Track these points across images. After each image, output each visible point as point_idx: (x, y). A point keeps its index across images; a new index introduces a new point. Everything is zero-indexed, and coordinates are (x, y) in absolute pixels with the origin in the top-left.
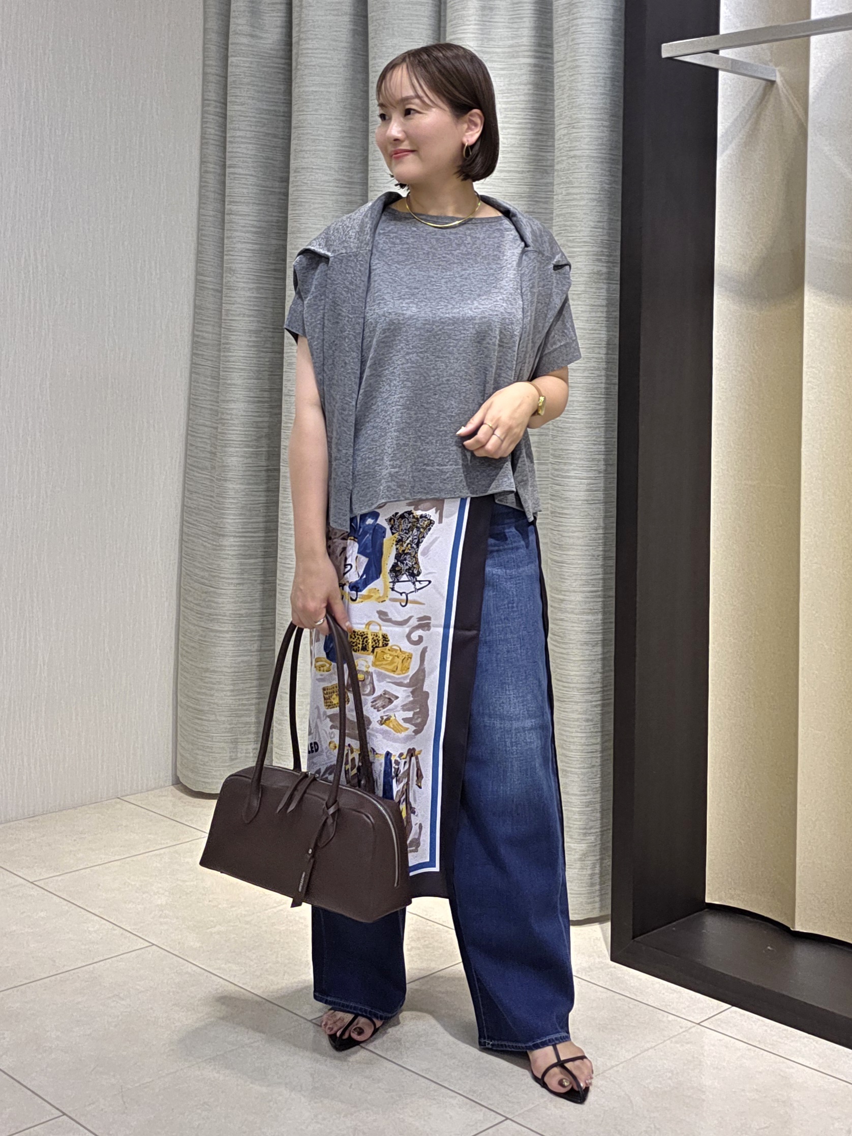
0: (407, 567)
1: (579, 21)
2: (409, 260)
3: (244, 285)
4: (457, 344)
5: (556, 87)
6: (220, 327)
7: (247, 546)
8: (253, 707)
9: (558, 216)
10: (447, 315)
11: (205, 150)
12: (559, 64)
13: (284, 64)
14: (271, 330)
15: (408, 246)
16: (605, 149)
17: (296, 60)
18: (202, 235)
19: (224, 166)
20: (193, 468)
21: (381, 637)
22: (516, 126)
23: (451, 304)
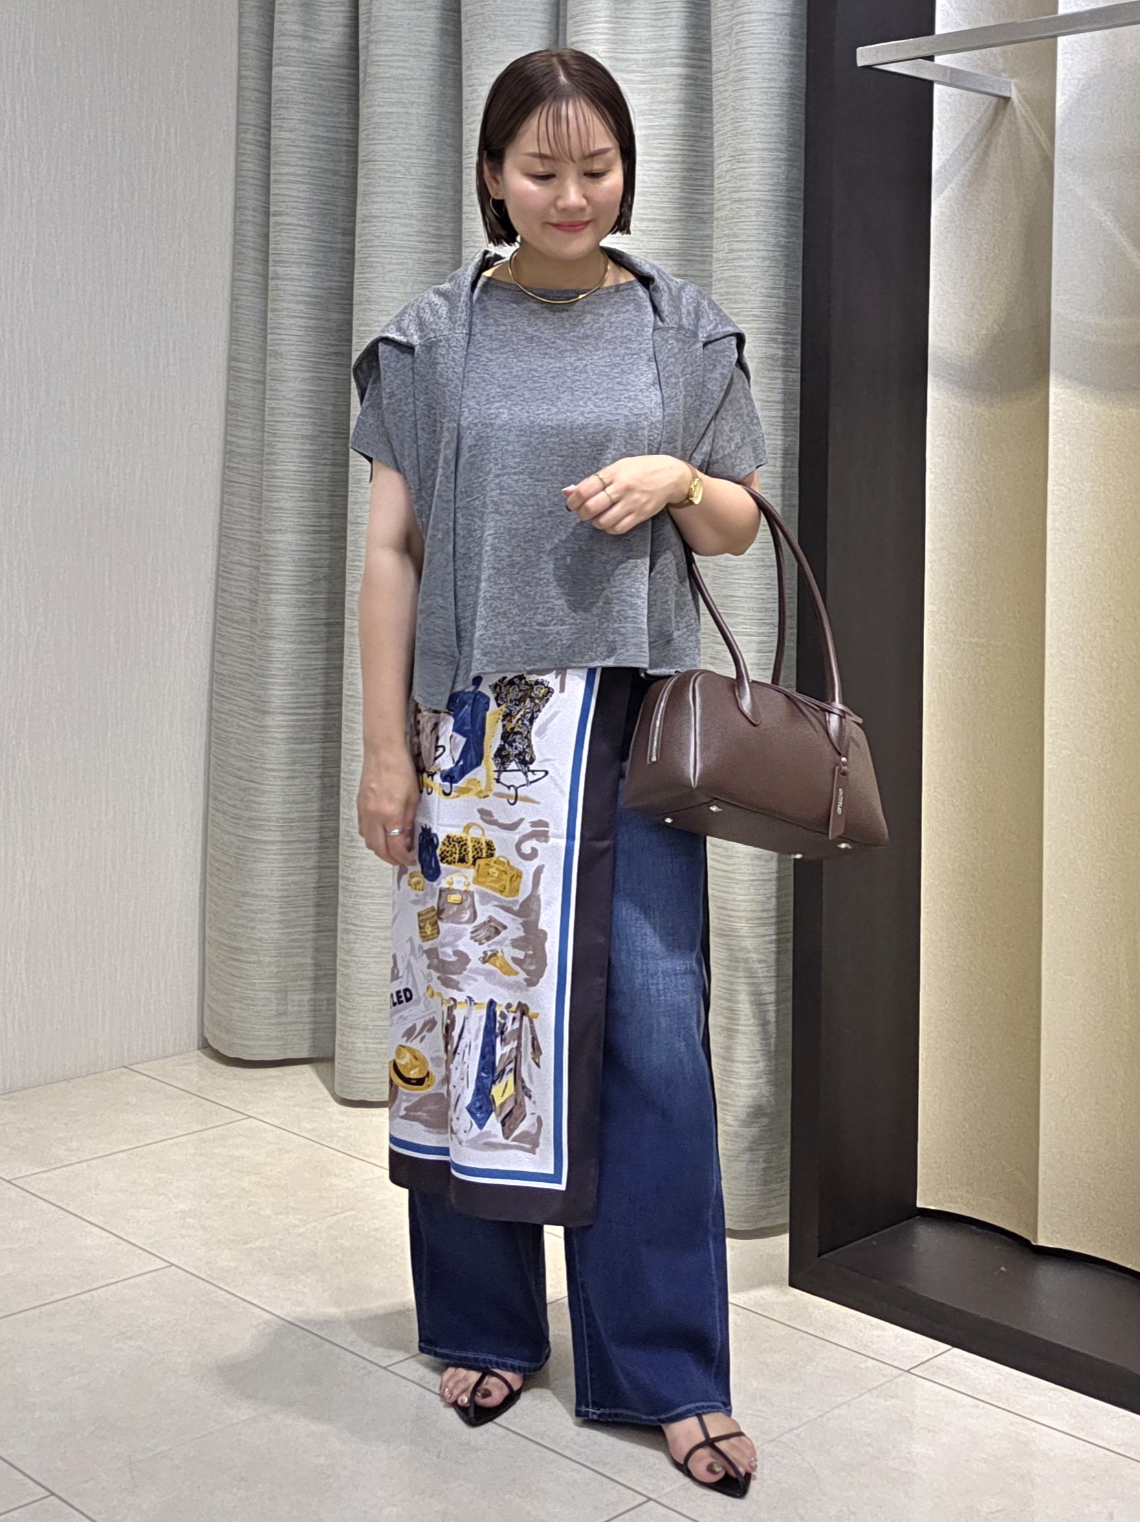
0: (517, 752)
1: (746, 18)
2: (505, 346)
3: (295, 374)
4: (563, 462)
5: (715, 106)
6: (263, 431)
7: (300, 726)
8: (308, 944)
9: (718, 280)
10: (549, 423)
11: (241, 192)
12: (719, 75)
13: (349, 75)
14: (333, 435)
15: (504, 328)
16: (781, 191)
17: (365, 71)
18: (237, 307)
19: (267, 214)
20: (226, 622)
21: (484, 845)
22: (663, 158)
23: (556, 406)
